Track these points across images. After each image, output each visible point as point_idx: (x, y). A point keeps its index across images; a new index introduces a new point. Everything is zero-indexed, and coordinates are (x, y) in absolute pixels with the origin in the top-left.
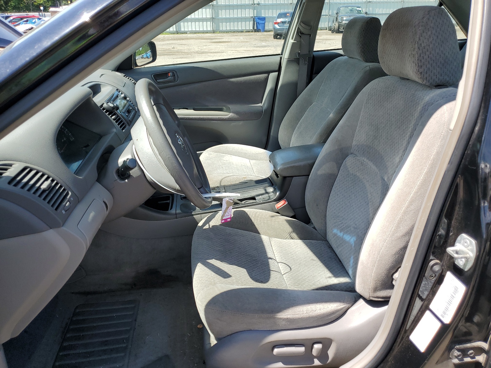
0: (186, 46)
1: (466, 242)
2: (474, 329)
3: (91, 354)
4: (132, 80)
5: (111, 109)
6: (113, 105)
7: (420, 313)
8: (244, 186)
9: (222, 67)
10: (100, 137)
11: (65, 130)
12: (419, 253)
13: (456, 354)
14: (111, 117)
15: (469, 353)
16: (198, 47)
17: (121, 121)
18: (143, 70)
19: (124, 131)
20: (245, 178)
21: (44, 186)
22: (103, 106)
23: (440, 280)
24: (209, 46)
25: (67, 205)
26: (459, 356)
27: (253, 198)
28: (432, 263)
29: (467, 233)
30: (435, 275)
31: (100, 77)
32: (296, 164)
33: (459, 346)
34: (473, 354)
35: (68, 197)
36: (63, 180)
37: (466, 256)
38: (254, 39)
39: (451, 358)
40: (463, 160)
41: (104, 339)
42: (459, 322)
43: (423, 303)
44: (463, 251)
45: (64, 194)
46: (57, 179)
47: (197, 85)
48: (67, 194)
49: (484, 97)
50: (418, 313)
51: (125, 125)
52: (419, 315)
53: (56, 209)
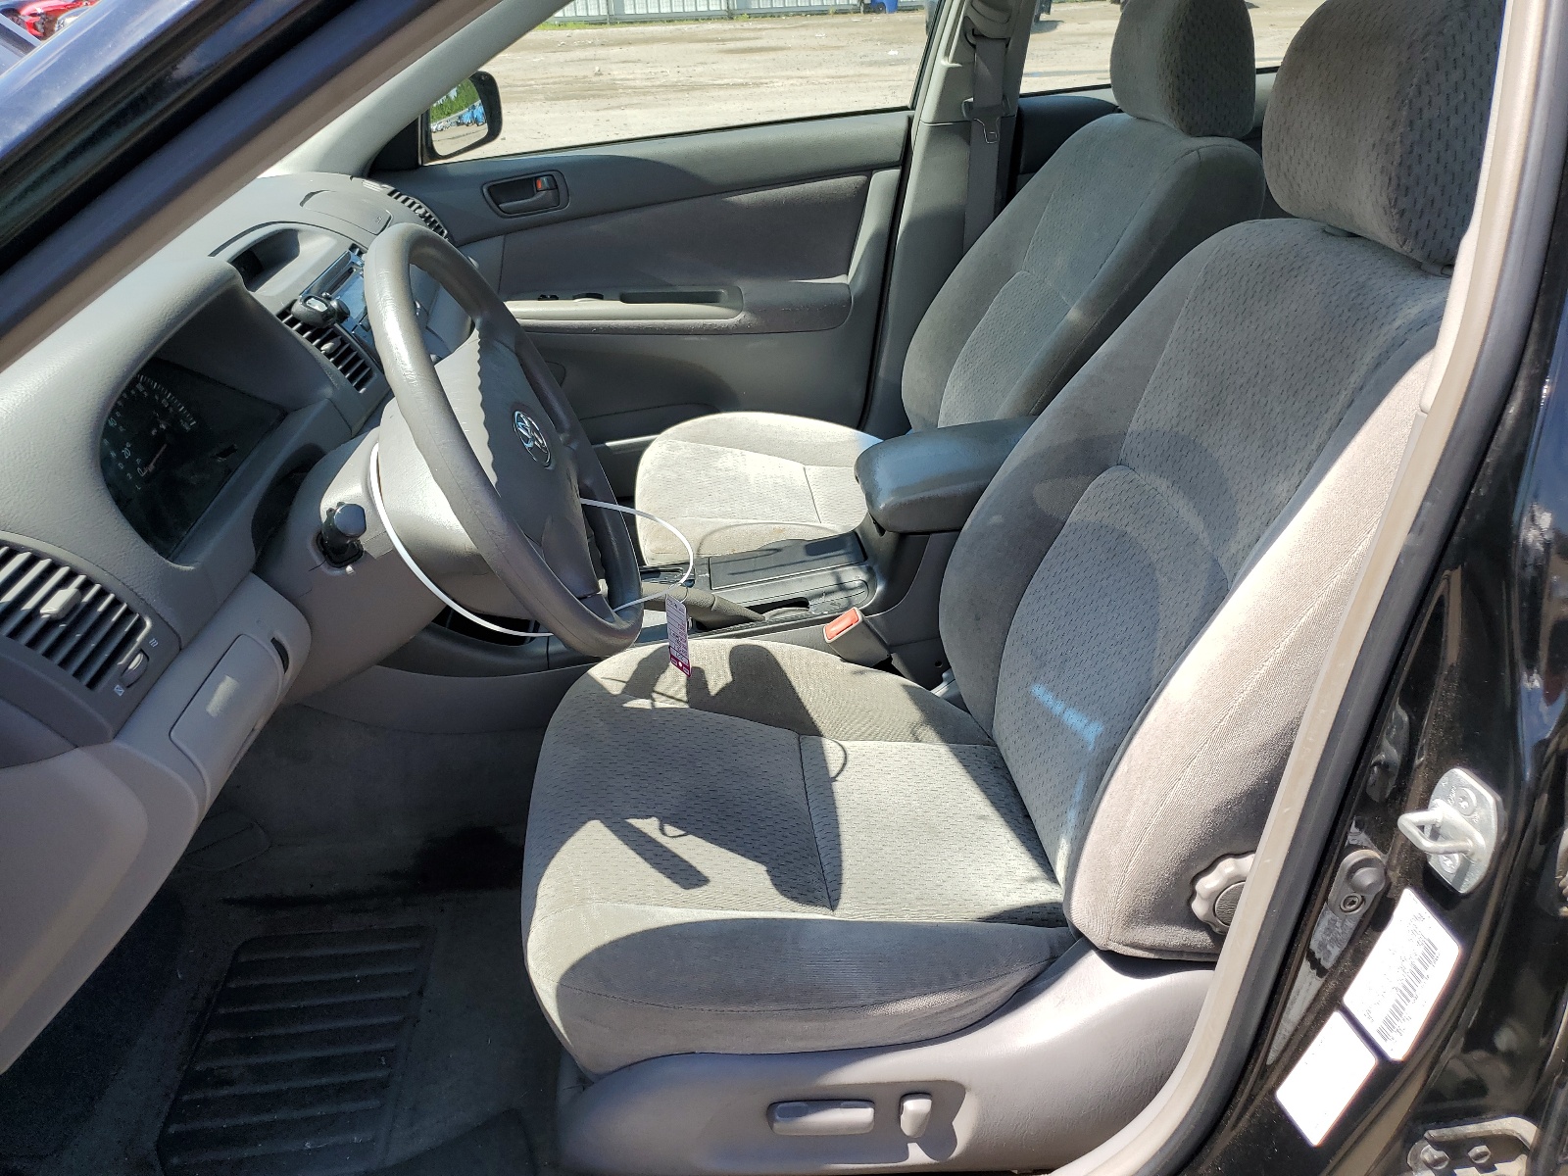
0: (639, 65)
1: (1464, 799)
2: (1496, 1072)
3: (277, 1099)
4: (416, 205)
5: (319, 320)
6: (327, 305)
7: (1311, 1017)
8: (772, 560)
9: (712, 157)
10: (283, 414)
11: (162, 397)
12: (1309, 826)
13: (1426, 1157)
14: (319, 346)
15: (1471, 1154)
16: (679, 69)
17: (357, 358)
18: (451, 171)
19: (362, 391)
20: (781, 531)
21: (51, 608)
22: (294, 310)
23: (1379, 914)
24: (714, 66)
25: (130, 667)
26: (1437, 1162)
27: (802, 603)
28: (1353, 858)
29: (1473, 765)
30: (1363, 899)
31: (302, 204)
32: (939, 492)
33: (1438, 1130)
34: (1488, 1157)
35: (139, 638)
36: (125, 581)
37: (1461, 844)
38: (861, 39)
39: (1411, 1169)
40: (1463, 520)
41: (319, 1054)
42: (1443, 1047)
43: (1323, 985)
44: (1454, 828)
45: (127, 630)
46: (103, 578)
47: (627, 219)
48: (139, 626)
49: (1540, 298)
50: (1303, 1019)
51: (368, 369)
52: (1308, 1022)
53: (92, 685)
